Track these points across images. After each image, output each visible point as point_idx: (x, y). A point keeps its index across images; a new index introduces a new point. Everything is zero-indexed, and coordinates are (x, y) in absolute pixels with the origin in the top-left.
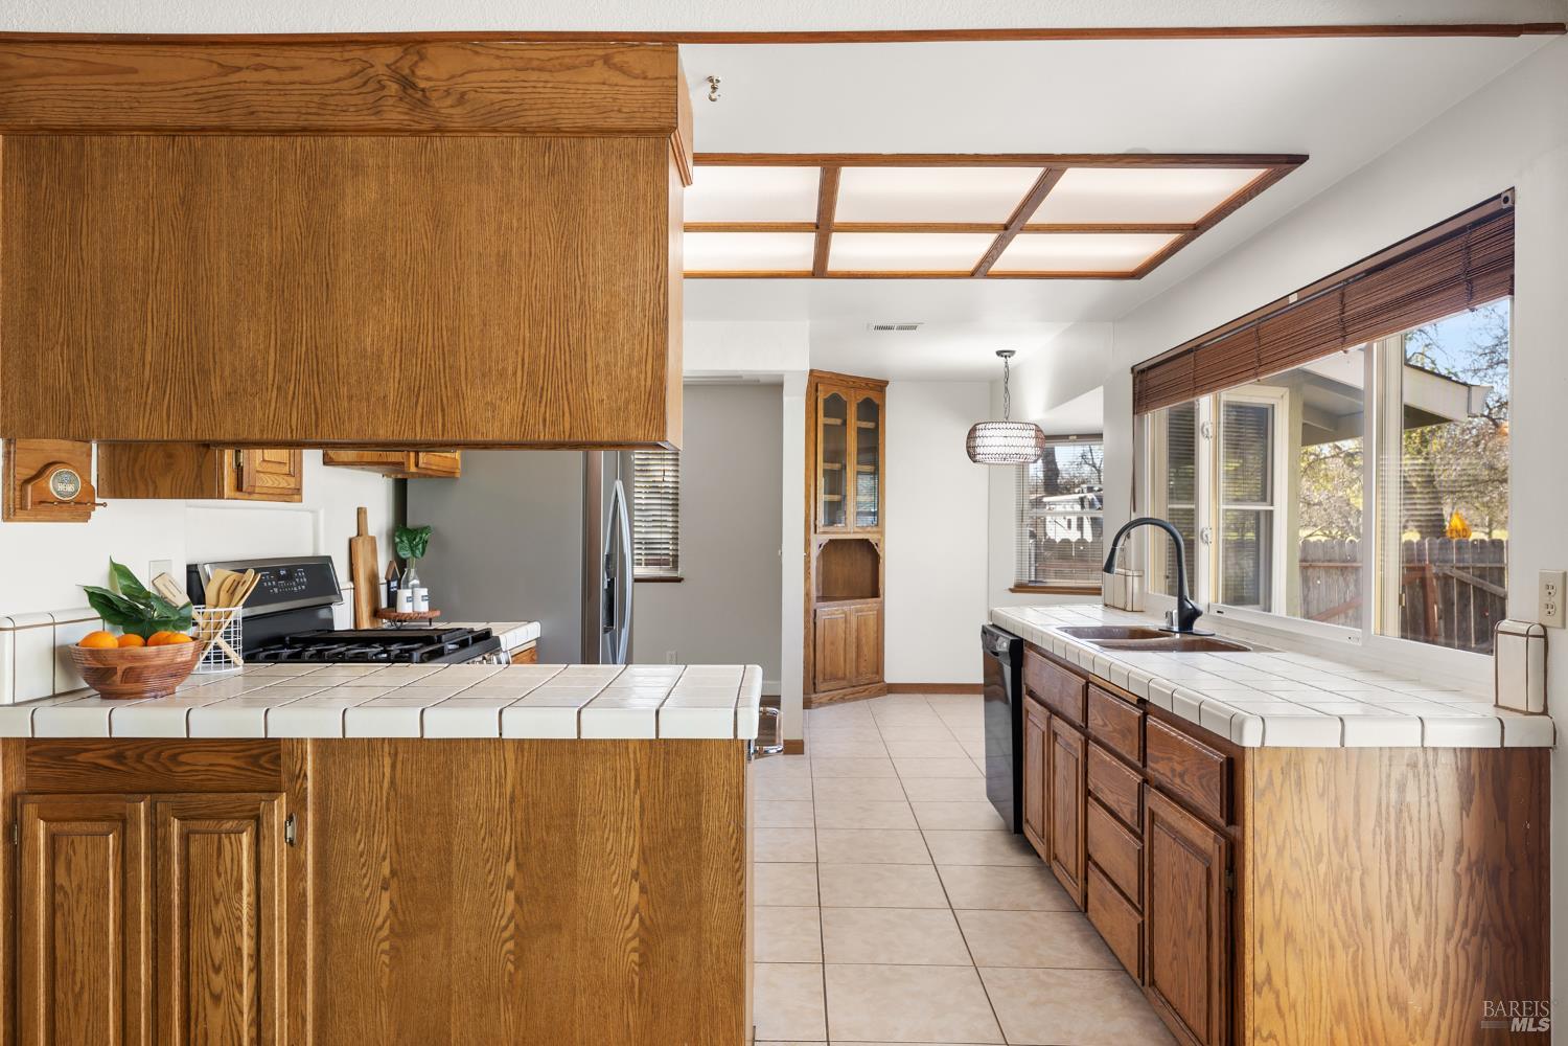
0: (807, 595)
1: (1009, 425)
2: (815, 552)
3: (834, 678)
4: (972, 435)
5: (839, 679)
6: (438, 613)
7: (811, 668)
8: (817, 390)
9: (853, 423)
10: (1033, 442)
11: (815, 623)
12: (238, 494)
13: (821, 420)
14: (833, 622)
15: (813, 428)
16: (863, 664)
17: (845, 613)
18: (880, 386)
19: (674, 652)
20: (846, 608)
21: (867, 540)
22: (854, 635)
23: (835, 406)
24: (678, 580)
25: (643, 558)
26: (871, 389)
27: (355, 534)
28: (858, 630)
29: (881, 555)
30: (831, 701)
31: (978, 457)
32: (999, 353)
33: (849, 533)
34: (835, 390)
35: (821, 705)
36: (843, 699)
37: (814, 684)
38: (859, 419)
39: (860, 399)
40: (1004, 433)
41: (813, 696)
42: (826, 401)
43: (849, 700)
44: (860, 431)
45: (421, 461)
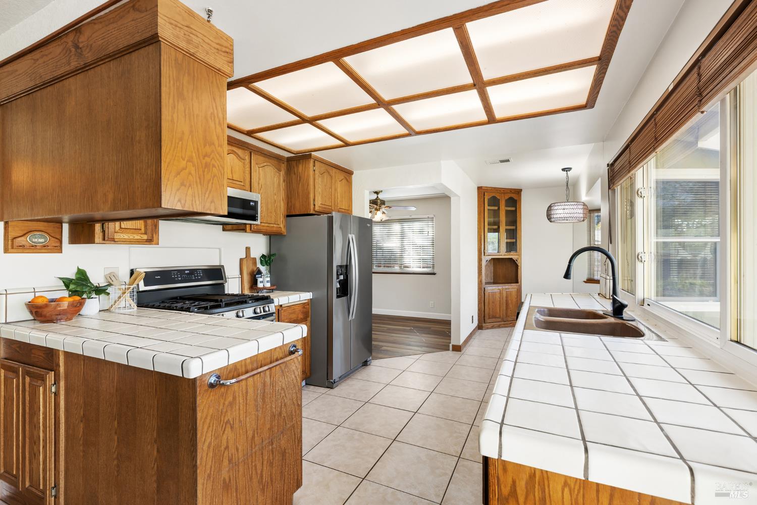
0: (480, 282)
1: (568, 204)
2: (484, 263)
3: (494, 317)
4: (550, 209)
5: (497, 318)
6: (275, 287)
7: (483, 313)
8: (484, 195)
9: (503, 209)
10: (581, 211)
11: (484, 294)
12: (104, 242)
13: (487, 207)
14: (493, 294)
15: (483, 211)
16: (509, 312)
17: (500, 290)
18: (518, 192)
19: (433, 302)
20: (500, 288)
21: (512, 258)
22: (505, 299)
23: (494, 201)
24: (434, 274)
25: (422, 265)
26: (513, 193)
27: (245, 257)
28: (507, 297)
29: (519, 265)
30: (493, 327)
31: (552, 220)
32: (563, 170)
33: (502, 255)
34: (494, 195)
35: (488, 328)
36: (499, 327)
37: (484, 319)
38: (506, 206)
39: (507, 197)
40: (563, 207)
41: (484, 325)
42: (489, 200)
43: (502, 327)
44: (507, 212)
45: (252, 228)
